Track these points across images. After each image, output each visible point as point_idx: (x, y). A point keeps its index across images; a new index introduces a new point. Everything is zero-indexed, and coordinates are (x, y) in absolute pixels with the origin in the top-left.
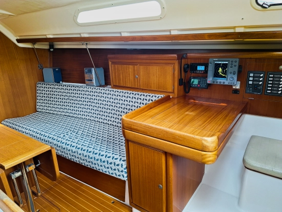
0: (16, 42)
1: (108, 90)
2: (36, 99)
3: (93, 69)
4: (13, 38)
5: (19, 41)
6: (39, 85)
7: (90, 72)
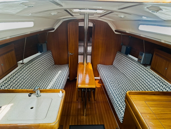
0: (114, 31)
1: (146, 69)
2: (114, 59)
3: (144, 54)
4: (114, 29)
5: (116, 31)
6: (118, 53)
7: (142, 55)
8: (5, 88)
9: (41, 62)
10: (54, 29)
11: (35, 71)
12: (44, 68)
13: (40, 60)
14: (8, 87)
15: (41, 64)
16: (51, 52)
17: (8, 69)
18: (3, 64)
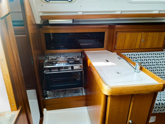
17: (148, 47)
18: (144, 40)
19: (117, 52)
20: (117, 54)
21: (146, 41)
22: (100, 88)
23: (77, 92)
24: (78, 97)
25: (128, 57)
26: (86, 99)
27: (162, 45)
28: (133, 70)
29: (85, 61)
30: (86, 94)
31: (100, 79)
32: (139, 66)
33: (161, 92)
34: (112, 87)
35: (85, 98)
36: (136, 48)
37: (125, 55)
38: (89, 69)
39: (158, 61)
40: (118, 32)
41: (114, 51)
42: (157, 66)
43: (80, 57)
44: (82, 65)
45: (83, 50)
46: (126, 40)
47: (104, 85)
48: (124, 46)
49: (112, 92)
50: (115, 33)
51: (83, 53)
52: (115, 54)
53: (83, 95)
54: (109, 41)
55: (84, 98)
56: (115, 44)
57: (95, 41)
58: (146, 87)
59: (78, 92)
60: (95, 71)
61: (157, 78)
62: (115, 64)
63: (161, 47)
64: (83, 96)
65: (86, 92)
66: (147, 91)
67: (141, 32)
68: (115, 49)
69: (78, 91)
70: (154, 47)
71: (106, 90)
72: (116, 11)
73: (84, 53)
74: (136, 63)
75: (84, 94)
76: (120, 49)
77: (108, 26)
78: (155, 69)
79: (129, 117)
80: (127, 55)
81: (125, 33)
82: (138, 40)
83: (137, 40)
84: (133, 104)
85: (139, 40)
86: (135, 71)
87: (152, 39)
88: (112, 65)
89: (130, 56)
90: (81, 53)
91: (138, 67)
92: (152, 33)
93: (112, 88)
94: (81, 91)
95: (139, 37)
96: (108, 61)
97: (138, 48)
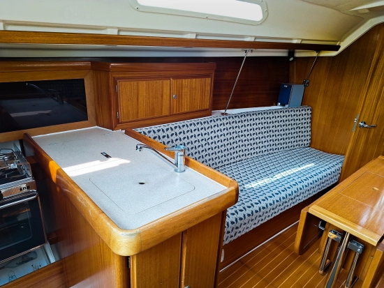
8: (155, 138)
9: (271, 125)
10: (337, 48)
11: (243, 138)
12: (272, 143)
13: (269, 120)
14: (162, 140)
15: (268, 130)
16: (309, 112)
17: (186, 110)
18: (176, 96)
19: (125, 127)
20: (126, 133)
21: (179, 97)
22: (106, 240)
23: (26, 260)
24: (35, 275)
25: (152, 137)
26: (61, 272)
27: (208, 104)
28: (172, 169)
29: (39, 165)
30: (60, 256)
31: (102, 216)
32: (182, 157)
33: (236, 205)
34: (138, 231)
35: (58, 268)
36: (163, 114)
37: (144, 133)
38: (58, 189)
39: (207, 137)
40: (119, 78)
41: (116, 126)
42: (207, 147)
43: (20, 157)
44: (30, 180)
45: (26, 134)
46: (140, 99)
47: (115, 231)
48: (138, 112)
49: (141, 243)
50: (111, 82)
51: (26, 142)
52: (120, 132)
53: (51, 264)
54: (99, 103)
55: (54, 270)
56: (117, 110)
57: (57, 101)
58: (209, 206)
59: (32, 259)
60: (81, 194)
61: (221, 177)
62: (127, 162)
63: (208, 107)
64: (51, 266)
65: (57, 251)
66: (211, 212)
67: (168, 78)
68: (118, 121)
69: (31, 256)
70: (195, 109)
71: (123, 243)
72: (105, 28)
73: (32, 140)
74: (176, 152)
75: (53, 260)
76: (131, 119)
77: (89, 64)
78: (207, 158)
79: (183, 281)
80: (149, 132)
81: (135, 83)
82: (165, 96)
83: (162, 96)
84: (187, 250)
85: (166, 98)
86: (176, 171)
87: (190, 92)
88: (122, 165)
89: (155, 135)
90: (21, 142)
91: (181, 160)
92: (189, 80)
93: (139, 234)
94: (40, 253)
95: (166, 90)
96: (107, 156)
97: (167, 114)
